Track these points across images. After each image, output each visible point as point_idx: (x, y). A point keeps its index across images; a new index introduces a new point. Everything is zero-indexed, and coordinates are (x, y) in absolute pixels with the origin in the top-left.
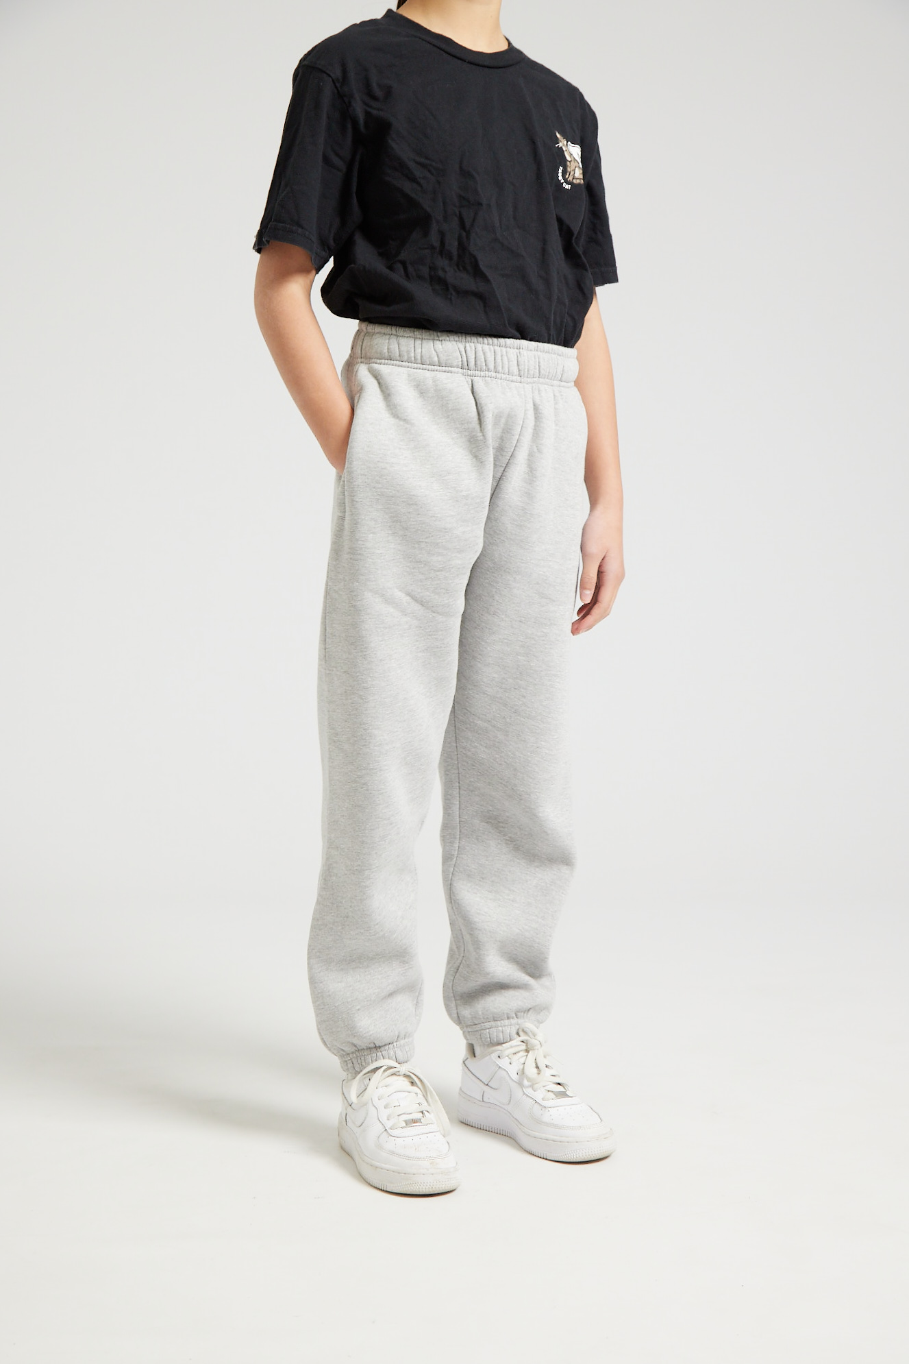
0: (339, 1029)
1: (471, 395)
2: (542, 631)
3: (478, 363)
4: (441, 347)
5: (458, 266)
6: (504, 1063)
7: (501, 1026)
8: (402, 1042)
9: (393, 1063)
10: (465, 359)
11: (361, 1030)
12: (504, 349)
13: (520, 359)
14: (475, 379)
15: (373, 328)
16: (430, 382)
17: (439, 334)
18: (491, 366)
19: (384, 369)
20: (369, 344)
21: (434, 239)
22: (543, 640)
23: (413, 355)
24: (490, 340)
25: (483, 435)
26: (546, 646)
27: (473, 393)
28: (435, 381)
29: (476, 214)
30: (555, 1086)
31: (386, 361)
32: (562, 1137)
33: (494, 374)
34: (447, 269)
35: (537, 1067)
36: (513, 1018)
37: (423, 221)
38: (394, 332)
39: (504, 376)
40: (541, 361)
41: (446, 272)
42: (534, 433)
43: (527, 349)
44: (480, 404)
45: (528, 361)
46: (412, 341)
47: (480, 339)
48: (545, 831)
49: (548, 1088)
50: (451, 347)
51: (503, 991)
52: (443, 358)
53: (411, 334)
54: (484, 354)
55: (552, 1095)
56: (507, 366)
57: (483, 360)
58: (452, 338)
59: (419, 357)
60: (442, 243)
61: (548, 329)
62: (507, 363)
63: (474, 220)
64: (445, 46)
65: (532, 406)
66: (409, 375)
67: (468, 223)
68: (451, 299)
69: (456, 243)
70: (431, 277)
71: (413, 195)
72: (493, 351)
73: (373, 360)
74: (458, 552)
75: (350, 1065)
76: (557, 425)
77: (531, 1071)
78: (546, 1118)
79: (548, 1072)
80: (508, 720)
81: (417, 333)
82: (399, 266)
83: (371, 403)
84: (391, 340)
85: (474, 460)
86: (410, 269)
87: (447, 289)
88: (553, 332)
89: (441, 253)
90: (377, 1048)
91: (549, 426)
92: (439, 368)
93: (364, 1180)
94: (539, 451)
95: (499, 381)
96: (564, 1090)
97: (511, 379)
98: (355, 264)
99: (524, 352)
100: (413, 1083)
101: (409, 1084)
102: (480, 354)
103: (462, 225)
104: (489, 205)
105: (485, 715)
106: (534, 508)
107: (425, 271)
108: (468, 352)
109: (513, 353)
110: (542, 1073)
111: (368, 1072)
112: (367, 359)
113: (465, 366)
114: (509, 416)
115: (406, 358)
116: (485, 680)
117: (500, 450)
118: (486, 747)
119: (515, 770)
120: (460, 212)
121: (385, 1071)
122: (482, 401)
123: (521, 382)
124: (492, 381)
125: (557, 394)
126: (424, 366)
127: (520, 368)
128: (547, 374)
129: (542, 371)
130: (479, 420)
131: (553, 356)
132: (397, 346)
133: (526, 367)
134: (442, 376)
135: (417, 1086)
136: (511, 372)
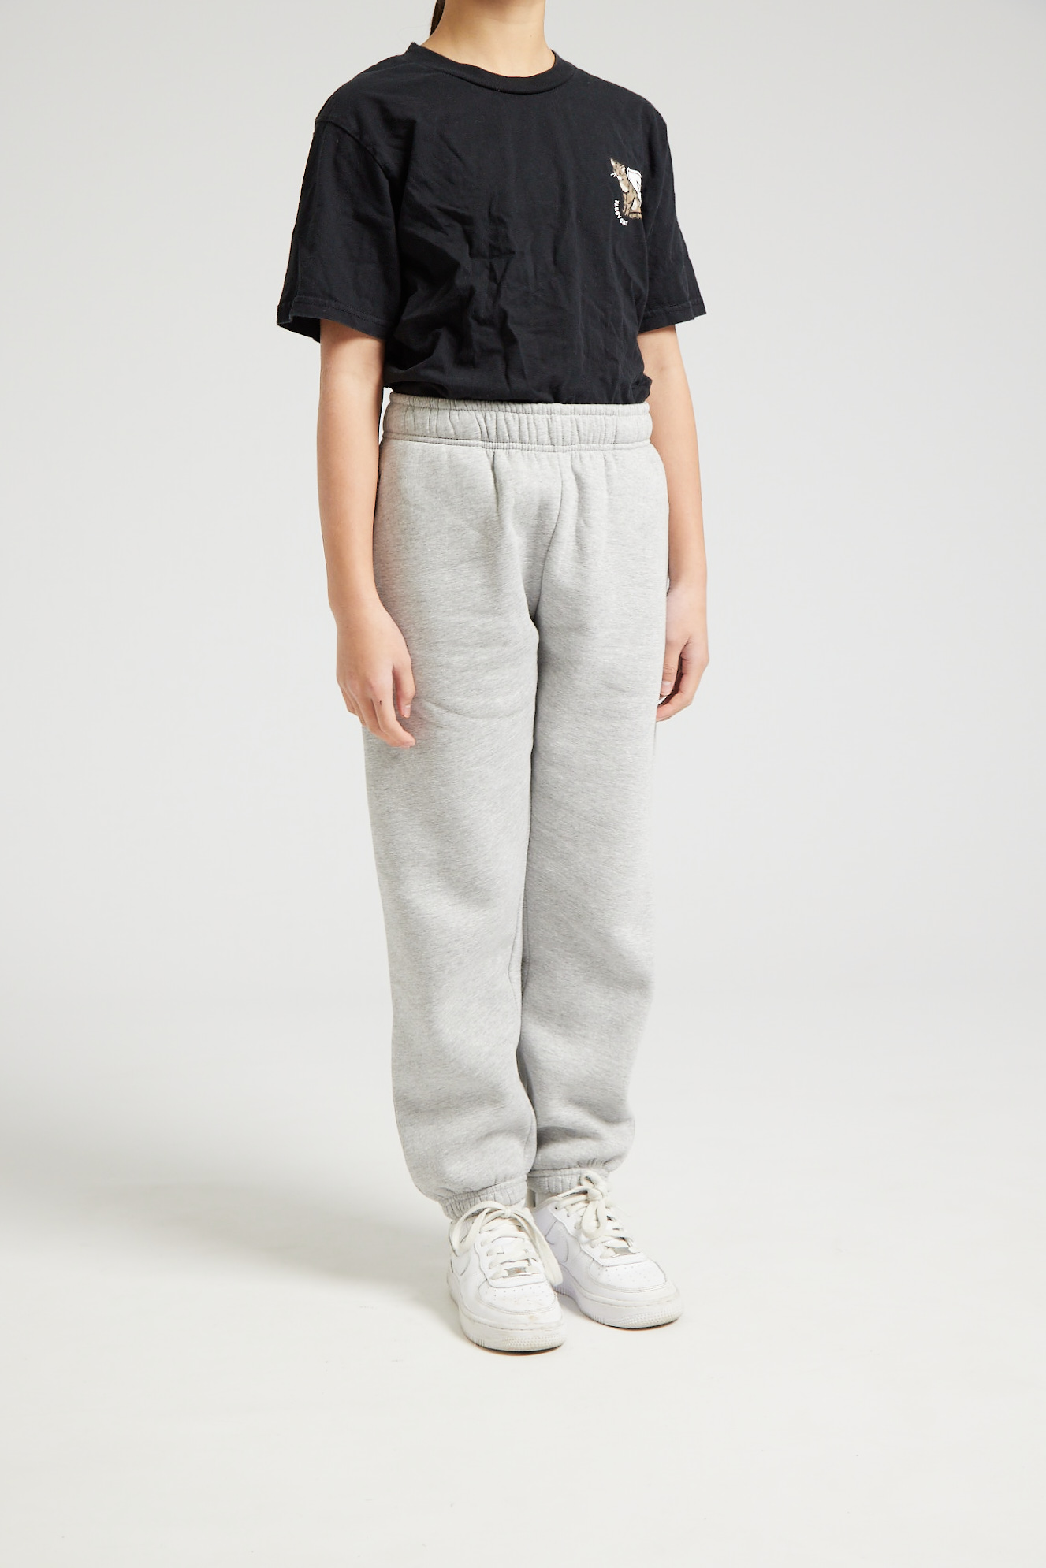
0: (429, 1176)
1: (491, 471)
3: (500, 433)
4: (460, 419)
6: (561, 1215)
7: (561, 1176)
10: (485, 430)
12: (531, 416)
13: (552, 426)
14: (497, 452)
16: (445, 458)
17: (456, 403)
18: (516, 437)
22: (614, 736)
23: (428, 428)
24: (513, 407)
26: (617, 742)
27: (493, 468)
28: (452, 456)
29: (508, 263)
30: (617, 1241)
32: (619, 1300)
33: (519, 445)
35: (598, 1220)
36: (574, 1167)
38: (411, 403)
39: (531, 446)
40: (581, 425)
42: (579, 506)
44: (500, 481)
45: (563, 427)
46: (427, 413)
47: (502, 407)
49: (608, 1244)
50: (470, 417)
52: (460, 430)
53: (427, 405)
54: (507, 423)
55: (612, 1252)
56: (535, 434)
57: (506, 430)
58: (470, 406)
59: (434, 430)
62: (535, 431)
64: (474, 77)
65: (573, 477)
66: (424, 451)
67: (499, 274)
72: (517, 419)
75: (450, 1210)
76: (610, 494)
77: (590, 1224)
79: (610, 1225)
81: (434, 402)
90: (475, 1193)
91: (599, 498)
92: (456, 441)
94: (588, 525)
95: (526, 452)
96: (627, 1246)
97: (541, 449)
99: (558, 418)
100: (520, 1228)
101: (517, 1228)
102: (502, 423)
103: (493, 278)
104: (522, 253)
106: (589, 590)
108: (488, 421)
109: (542, 420)
110: (602, 1227)
111: (468, 1218)
113: (485, 438)
115: (421, 431)
117: (540, 528)
118: (553, 859)
119: (586, 884)
120: (491, 263)
121: (488, 1213)
122: (502, 477)
123: (554, 452)
124: (516, 452)
125: (610, 459)
126: (441, 439)
127: (552, 435)
128: (591, 438)
129: (582, 436)
130: (497, 498)
131: (598, 417)
132: (412, 418)
133: (561, 434)
134: (459, 451)
135: (525, 1232)
136: (539, 440)
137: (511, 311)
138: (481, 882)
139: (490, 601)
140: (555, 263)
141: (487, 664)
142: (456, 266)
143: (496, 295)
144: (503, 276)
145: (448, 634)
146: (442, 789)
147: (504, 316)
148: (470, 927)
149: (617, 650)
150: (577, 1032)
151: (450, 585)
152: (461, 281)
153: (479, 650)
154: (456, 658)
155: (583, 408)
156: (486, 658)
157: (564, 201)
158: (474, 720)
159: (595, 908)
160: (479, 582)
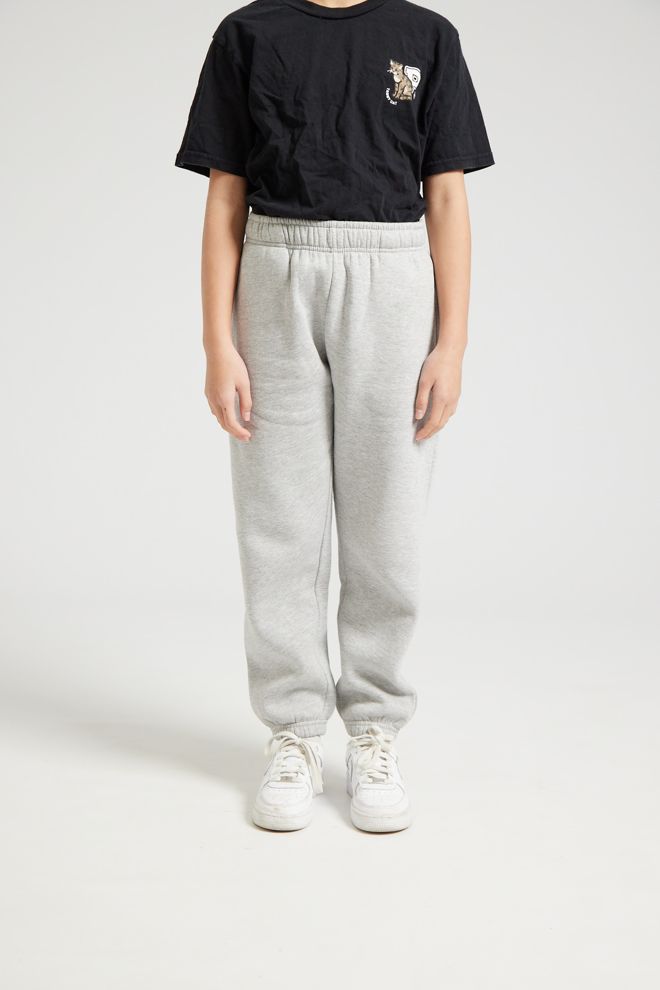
1: (288, 264)
4: (272, 228)
9: (294, 736)
13: (329, 235)
14: (294, 251)
17: (273, 219)
23: (257, 235)
24: (305, 222)
27: (290, 262)
30: (380, 773)
33: (306, 247)
39: (316, 248)
47: (298, 222)
49: (371, 774)
50: (279, 228)
53: (259, 220)
54: (300, 233)
55: (371, 780)
56: (318, 241)
57: (299, 237)
58: (280, 221)
59: (260, 237)
67: (296, 138)
72: (307, 230)
76: (372, 282)
79: (380, 762)
81: (262, 219)
92: (270, 244)
94: (350, 302)
95: (310, 251)
97: (321, 250)
100: (303, 752)
103: (293, 141)
108: (289, 232)
109: (323, 231)
114: (317, 278)
120: (293, 131)
123: (331, 252)
124: (305, 251)
125: (376, 258)
128: (359, 244)
129: (352, 242)
130: (290, 282)
131: (365, 230)
133: (336, 241)
134: (272, 250)
136: (321, 244)
137: (301, 162)
138: (281, 528)
139: (286, 349)
140: (337, 130)
141: (285, 390)
142: (270, 132)
143: (292, 151)
144: (298, 140)
145: (261, 369)
146: (258, 467)
147: (296, 166)
148: (273, 558)
149: (375, 385)
150: (370, 630)
151: (263, 337)
152: (272, 142)
153: (280, 380)
154: (266, 384)
155: (353, 224)
156: (285, 386)
157: (347, 89)
158: (278, 425)
160: (280, 336)
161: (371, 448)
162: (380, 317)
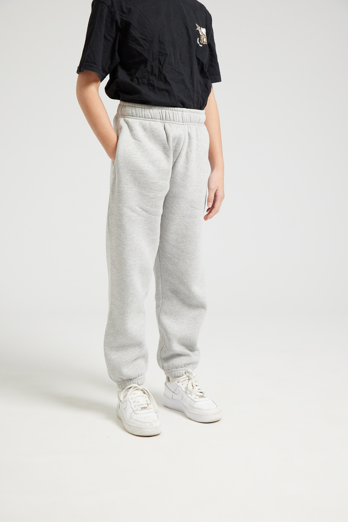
0: (116, 373)
2: (192, 220)
3: (167, 117)
4: (152, 111)
5: (158, 79)
6: (180, 384)
7: (179, 370)
8: (140, 377)
9: (137, 385)
10: (161, 116)
11: (124, 373)
12: (177, 112)
13: (183, 116)
14: (166, 124)
15: (125, 104)
16: (148, 125)
17: (151, 106)
18: (172, 119)
19: (130, 120)
20: (124, 110)
21: (149, 68)
23: (141, 115)
24: (171, 108)
25: (169, 146)
26: (194, 226)
27: (165, 130)
28: (150, 125)
29: (165, 58)
30: (199, 393)
31: (131, 117)
32: (201, 413)
33: (173, 122)
34: (154, 80)
35: (193, 386)
36: (183, 367)
37: (145, 61)
38: (134, 106)
39: (177, 123)
40: (191, 116)
41: (154, 81)
42: (188, 144)
43: (186, 112)
45: (186, 117)
46: (141, 109)
47: (168, 108)
48: (194, 297)
49: (196, 394)
50: (156, 111)
51: (179, 357)
52: (153, 116)
53: (141, 106)
54: (169, 114)
55: (198, 397)
56: (178, 119)
57: (169, 116)
58: (156, 108)
59: (144, 116)
60: (152, 70)
61: (194, 103)
62: (178, 117)
63: (164, 61)
65: (188, 134)
66: (140, 123)
67: (162, 62)
68: (156, 92)
69: (158, 70)
70: (148, 83)
71: (141, 51)
72: (172, 113)
73: (126, 116)
74: (160, 191)
75: (121, 386)
76: (197, 141)
77: (190, 387)
78: (196, 406)
79: (197, 388)
80: (179, 254)
81: (143, 106)
82: (135, 79)
83: (125, 134)
84: (133, 109)
85: (166, 155)
86: (140, 81)
87: (154, 88)
88: (195, 104)
89: (152, 74)
90: (131, 380)
91: (194, 141)
92: (151, 119)
93: (126, 430)
94: (190, 151)
95: (175, 124)
96: (203, 395)
97: (179, 123)
98: (118, 79)
99: (185, 113)
100: (144, 393)
101: (143, 393)
102: (167, 114)
103: (160, 63)
104: (170, 55)
105: (171, 253)
106: (188, 173)
107: (145, 81)
108: (163, 113)
109: (180, 113)
110: (194, 388)
111: (127, 389)
112: (124, 116)
113: (161, 119)
114: (179, 138)
115: (138, 116)
116: (170, 239)
117: (175, 151)
118: (171, 264)
119: (182, 273)
120: (159, 58)
121: (134, 388)
122: (168, 133)
123: (183, 125)
124: (172, 124)
125: (197, 128)
126: (146, 119)
127: (183, 119)
128: (193, 121)
129: (191, 120)
130: (167, 140)
131: (196, 114)
132: (135, 111)
133: (185, 119)
134: (153, 123)
135: (146, 394)
136: (179, 121)
137: (167, 75)
140: (180, 59)
144: (164, 63)
147: (165, 77)
155: (192, 110)
158: (151, 215)
159: (185, 281)
161: (189, 227)
162: (200, 159)
